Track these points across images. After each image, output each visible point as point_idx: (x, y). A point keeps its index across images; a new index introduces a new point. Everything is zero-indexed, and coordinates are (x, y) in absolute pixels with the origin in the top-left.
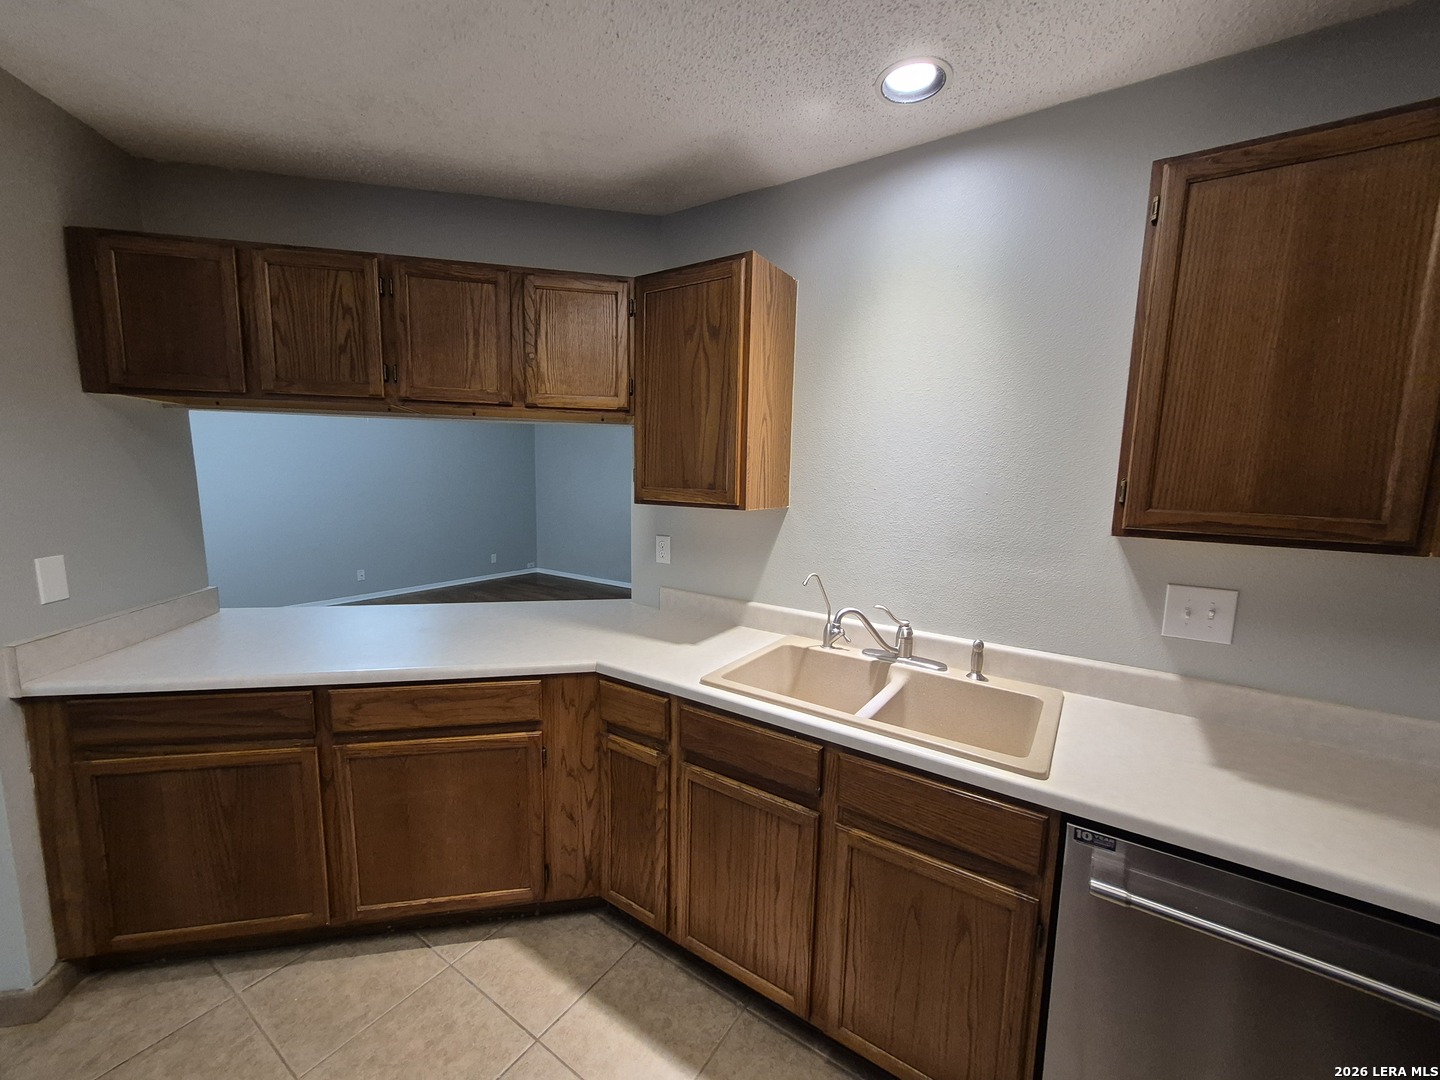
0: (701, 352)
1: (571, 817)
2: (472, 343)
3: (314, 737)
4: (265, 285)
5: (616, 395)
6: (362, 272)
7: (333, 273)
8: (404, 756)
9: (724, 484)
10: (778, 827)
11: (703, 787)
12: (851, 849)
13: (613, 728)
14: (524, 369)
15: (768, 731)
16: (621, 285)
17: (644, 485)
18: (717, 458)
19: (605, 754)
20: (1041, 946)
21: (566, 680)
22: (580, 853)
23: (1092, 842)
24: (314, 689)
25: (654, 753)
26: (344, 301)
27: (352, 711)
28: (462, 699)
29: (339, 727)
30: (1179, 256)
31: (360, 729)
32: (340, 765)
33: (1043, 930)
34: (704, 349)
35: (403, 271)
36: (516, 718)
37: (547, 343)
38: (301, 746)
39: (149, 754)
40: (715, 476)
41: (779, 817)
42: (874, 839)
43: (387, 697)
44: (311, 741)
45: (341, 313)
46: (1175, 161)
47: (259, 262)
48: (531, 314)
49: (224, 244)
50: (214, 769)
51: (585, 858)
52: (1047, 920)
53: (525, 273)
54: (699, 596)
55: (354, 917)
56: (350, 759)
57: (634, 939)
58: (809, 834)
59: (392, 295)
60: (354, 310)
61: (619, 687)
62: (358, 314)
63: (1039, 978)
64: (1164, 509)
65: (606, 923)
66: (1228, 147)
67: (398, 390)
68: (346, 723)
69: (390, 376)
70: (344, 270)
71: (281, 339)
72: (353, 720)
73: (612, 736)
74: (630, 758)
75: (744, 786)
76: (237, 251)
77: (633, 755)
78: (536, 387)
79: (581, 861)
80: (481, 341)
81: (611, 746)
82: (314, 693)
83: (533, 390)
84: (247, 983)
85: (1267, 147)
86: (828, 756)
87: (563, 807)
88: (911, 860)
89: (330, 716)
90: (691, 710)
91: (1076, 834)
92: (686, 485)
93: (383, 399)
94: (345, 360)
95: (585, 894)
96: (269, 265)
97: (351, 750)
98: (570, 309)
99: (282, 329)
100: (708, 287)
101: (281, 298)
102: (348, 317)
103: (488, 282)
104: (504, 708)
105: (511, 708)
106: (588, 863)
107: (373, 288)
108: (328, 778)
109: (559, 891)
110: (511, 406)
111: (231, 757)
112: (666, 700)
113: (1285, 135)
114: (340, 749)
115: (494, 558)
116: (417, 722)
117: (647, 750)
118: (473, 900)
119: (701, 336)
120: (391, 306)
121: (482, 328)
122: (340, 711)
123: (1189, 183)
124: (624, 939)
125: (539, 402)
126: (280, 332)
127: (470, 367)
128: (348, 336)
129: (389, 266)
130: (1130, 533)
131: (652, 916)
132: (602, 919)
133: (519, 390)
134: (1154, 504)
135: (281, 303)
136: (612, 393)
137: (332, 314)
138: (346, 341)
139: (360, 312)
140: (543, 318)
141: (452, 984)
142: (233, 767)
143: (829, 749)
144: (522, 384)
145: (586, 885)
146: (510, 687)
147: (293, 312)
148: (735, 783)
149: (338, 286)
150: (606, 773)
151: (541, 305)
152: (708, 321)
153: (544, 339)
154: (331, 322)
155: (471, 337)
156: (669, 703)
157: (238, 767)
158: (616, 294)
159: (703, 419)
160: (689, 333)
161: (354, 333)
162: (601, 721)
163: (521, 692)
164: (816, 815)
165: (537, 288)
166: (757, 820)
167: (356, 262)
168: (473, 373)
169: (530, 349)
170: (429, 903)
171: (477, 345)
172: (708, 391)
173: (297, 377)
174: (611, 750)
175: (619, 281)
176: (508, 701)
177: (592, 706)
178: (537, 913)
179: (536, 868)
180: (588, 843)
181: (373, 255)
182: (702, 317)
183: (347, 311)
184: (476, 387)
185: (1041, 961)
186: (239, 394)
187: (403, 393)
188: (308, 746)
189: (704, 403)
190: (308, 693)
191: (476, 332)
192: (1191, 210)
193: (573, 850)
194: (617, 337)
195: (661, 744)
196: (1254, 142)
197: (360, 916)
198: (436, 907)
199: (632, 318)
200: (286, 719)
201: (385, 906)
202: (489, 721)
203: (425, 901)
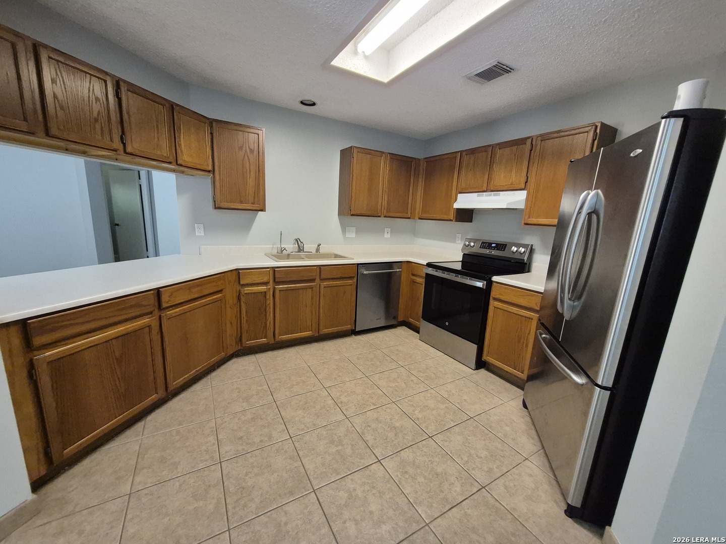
0: (246, 156)
3: (153, 313)
6: (104, 81)
7: (88, 76)
8: (186, 313)
11: (286, 291)
13: (245, 285)
18: (255, 194)
19: (243, 296)
21: (228, 273)
25: (263, 288)
26: (96, 93)
27: (169, 296)
29: (164, 305)
31: (172, 304)
32: (165, 322)
34: (248, 156)
35: (125, 87)
36: (219, 289)
37: (184, 138)
38: (149, 318)
40: (254, 200)
41: (306, 288)
42: (328, 283)
43: (181, 288)
44: (151, 316)
45: (94, 99)
46: (356, 147)
47: (44, 54)
48: (178, 124)
50: (111, 339)
52: (356, 284)
56: (168, 319)
58: (314, 289)
59: (120, 98)
60: (101, 99)
61: (249, 271)
62: (103, 102)
67: (126, 148)
68: (167, 302)
70: (94, 76)
71: (60, 105)
72: (170, 301)
73: (246, 289)
75: (296, 285)
76: (33, 43)
77: (255, 292)
83: (181, 158)
86: (317, 269)
87: (229, 320)
88: (336, 284)
89: (161, 302)
90: (278, 269)
92: (242, 203)
94: (98, 126)
96: (49, 58)
97: (169, 314)
99: (60, 99)
100: (248, 135)
101: (58, 80)
102: (98, 102)
104: (215, 286)
106: (236, 338)
109: (229, 351)
112: (269, 269)
114: (166, 314)
119: (245, 150)
120: (120, 104)
122: (165, 298)
123: (358, 152)
125: (183, 163)
126: (58, 101)
127: (156, 142)
128: (99, 113)
129: (118, 82)
130: (352, 215)
131: (265, 339)
134: (355, 210)
135: (58, 83)
136: (206, 164)
137: (89, 98)
138: (98, 116)
140: (182, 127)
143: (318, 267)
144: (175, 155)
146: (216, 278)
147: (66, 92)
148: (294, 285)
149: (92, 84)
150: (243, 302)
151: (181, 121)
152: (248, 146)
153: (182, 136)
154: (89, 104)
158: (205, 124)
160: (240, 148)
161: (103, 111)
162: (239, 286)
163: (220, 278)
165: (180, 113)
166: (300, 292)
167: (102, 75)
168: (157, 145)
169: (179, 139)
172: (250, 171)
174: (246, 293)
176: (217, 283)
177: (236, 280)
180: (235, 331)
182: (245, 145)
183: (97, 99)
187: (129, 150)
189: (248, 175)
190: (153, 292)
195: (266, 284)
197: (174, 387)
199: (210, 135)
200: (145, 306)
201: (182, 379)
202: (212, 292)
203: (195, 371)
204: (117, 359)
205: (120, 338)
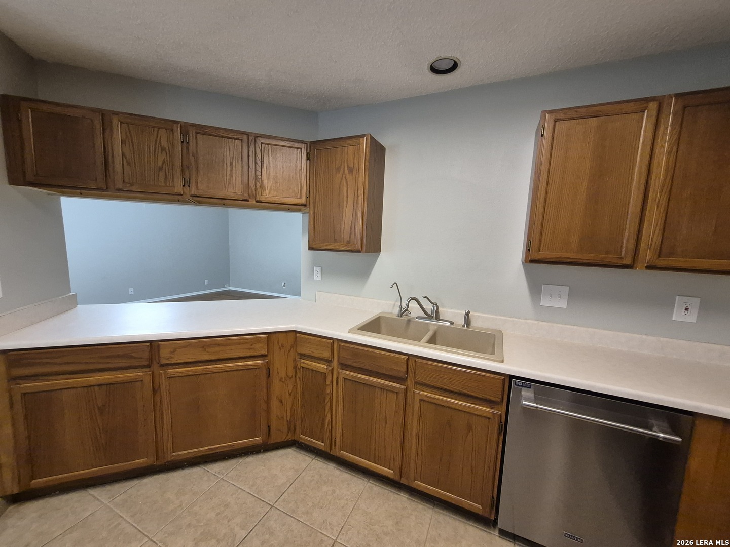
0: (344, 178)
1: (281, 401)
2: (229, 169)
3: (150, 367)
4: (118, 134)
5: (300, 198)
6: (172, 130)
7: (156, 129)
8: (197, 375)
9: (355, 241)
10: (387, 394)
11: (350, 380)
12: (421, 400)
13: (303, 356)
14: (255, 183)
15: (383, 352)
16: (303, 145)
17: (314, 241)
18: (351, 228)
19: (299, 369)
20: (501, 431)
21: (280, 335)
22: (285, 418)
23: (522, 386)
24: (151, 342)
25: (325, 367)
26: (162, 144)
27: (171, 352)
28: (229, 345)
29: (163, 361)
30: (551, 150)
31: (175, 362)
32: (164, 381)
33: (502, 425)
35: (194, 131)
36: (256, 354)
37: (267, 171)
38: (142, 372)
39: (56, 380)
40: (350, 237)
41: (387, 390)
42: (431, 395)
43: (190, 345)
44: (148, 369)
45: (160, 150)
46: (550, 112)
47: (115, 121)
48: (259, 155)
49: (94, 110)
50: (94, 386)
51: (287, 421)
52: (503, 420)
53: (257, 136)
54: (336, 295)
55: (169, 460)
56: (169, 378)
57: (312, 458)
58: (401, 396)
59: (188, 143)
60: (167, 149)
61: (307, 337)
62: (169, 152)
63: (501, 445)
64: (545, 252)
65: (297, 452)
66: (570, 109)
67: (190, 191)
68: (168, 359)
69: (186, 183)
70: (162, 128)
71: (127, 161)
72: (172, 358)
73: (302, 361)
74: (313, 370)
75: (370, 378)
76: (103, 115)
77: (314, 369)
78: (261, 193)
79: (285, 423)
80: (234, 168)
81: (302, 365)
82: (151, 344)
83: (260, 194)
84: (110, 498)
85: (583, 110)
86: (410, 360)
87: (277, 397)
88: (448, 402)
89: (159, 356)
90: (345, 345)
91: (516, 383)
92: (335, 241)
93: (182, 195)
94: (162, 174)
95: (288, 438)
96: (121, 123)
97: (170, 373)
98: (279, 155)
99: (127, 157)
100: (348, 149)
101: (127, 140)
102: (164, 152)
103: (238, 139)
104: (250, 349)
105: (254, 348)
106: (289, 423)
107: (178, 137)
108: (156, 388)
109: (275, 438)
110: (248, 201)
111: (105, 379)
112: (332, 341)
113: (589, 106)
114: (164, 373)
115: (206, 282)
116: (206, 357)
117: (322, 366)
118: (232, 445)
119: (344, 171)
120: (187, 148)
121: (234, 162)
122: (165, 353)
123: (556, 121)
124: (307, 458)
125: (263, 199)
126: (126, 158)
127: (228, 180)
128: (164, 162)
129: (186, 129)
130: (532, 261)
131: (323, 444)
132: (295, 451)
133: (253, 193)
134: (541, 250)
135: (127, 143)
136: (298, 197)
137: (155, 149)
138: (163, 164)
139: (171, 151)
140: (265, 158)
141: (224, 487)
142: (104, 385)
143: (410, 357)
144: (254, 191)
145: (288, 435)
146: (253, 339)
147: (134, 149)
148: (366, 377)
149: (159, 137)
150: (299, 378)
151: (264, 152)
152: (347, 165)
153: (265, 169)
154: (155, 155)
155: (229, 166)
156: (333, 342)
157: (107, 384)
158: (301, 149)
159: (344, 210)
160: (338, 169)
161: (167, 161)
162: (296, 354)
163: (258, 341)
164: (404, 387)
165: (262, 143)
166: (376, 393)
167: (170, 125)
168: (229, 184)
169: (258, 173)
170: (209, 449)
171: (231, 170)
172: (347, 197)
173: (135, 182)
174: (302, 367)
175: (302, 143)
176: (251, 345)
177: (292, 347)
178: (262, 451)
179: (264, 427)
180: (289, 414)
181: (177, 122)
182: (344, 163)
183: (163, 149)
184: (231, 190)
185: (501, 438)
186: (103, 190)
187: (193, 193)
188: (146, 372)
189: (345, 203)
190: (148, 344)
191: (231, 164)
192: (556, 132)
193: (282, 417)
194: (301, 170)
195: (328, 361)
196: (579, 107)
197: (173, 458)
198: (213, 450)
199: (308, 161)
200: (135, 358)
201: (186, 452)
202: (242, 356)
203: (207, 448)
204: (99, 408)
205: (104, 387)
